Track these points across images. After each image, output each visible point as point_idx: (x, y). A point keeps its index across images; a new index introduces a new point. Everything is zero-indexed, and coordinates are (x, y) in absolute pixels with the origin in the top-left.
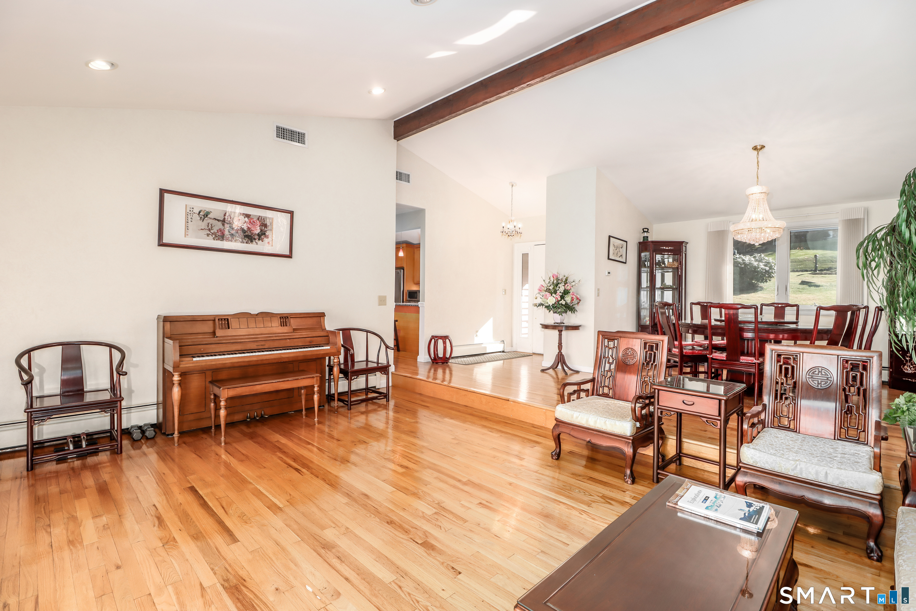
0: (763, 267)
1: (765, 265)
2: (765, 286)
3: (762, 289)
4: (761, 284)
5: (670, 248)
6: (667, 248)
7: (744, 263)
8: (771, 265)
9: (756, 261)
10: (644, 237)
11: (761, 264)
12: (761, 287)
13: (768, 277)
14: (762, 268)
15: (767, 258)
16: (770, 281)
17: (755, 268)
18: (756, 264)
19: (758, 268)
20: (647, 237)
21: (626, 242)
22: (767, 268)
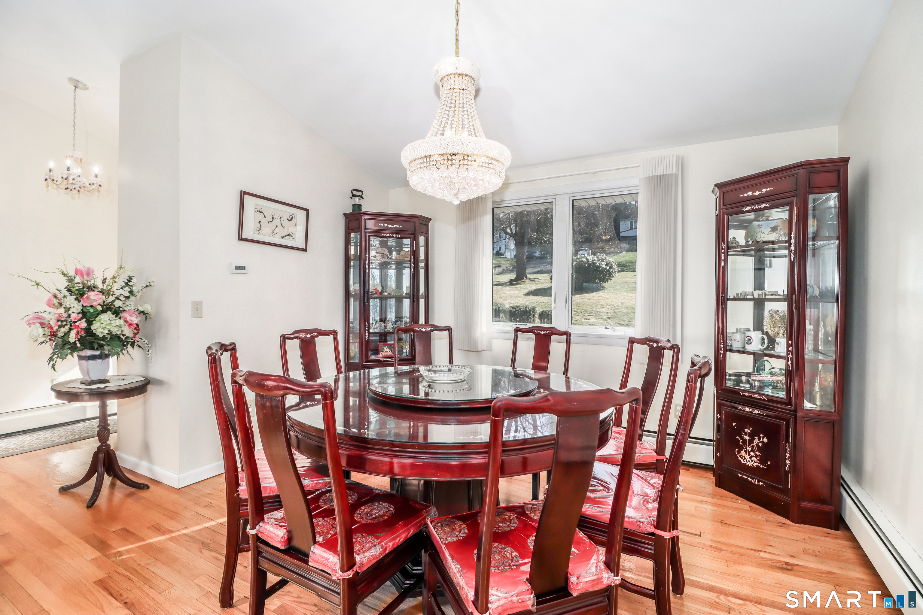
0: (604, 266)
1: (606, 265)
2: (607, 285)
3: (603, 288)
4: (604, 284)
5: (395, 226)
6: (390, 226)
7: (588, 262)
8: (612, 265)
9: (599, 260)
10: (354, 205)
11: (603, 263)
12: (603, 286)
13: (608, 276)
14: (603, 268)
15: (608, 258)
16: (611, 280)
17: (598, 267)
18: (598, 263)
19: (600, 267)
20: (360, 206)
21: (307, 210)
22: (608, 268)
